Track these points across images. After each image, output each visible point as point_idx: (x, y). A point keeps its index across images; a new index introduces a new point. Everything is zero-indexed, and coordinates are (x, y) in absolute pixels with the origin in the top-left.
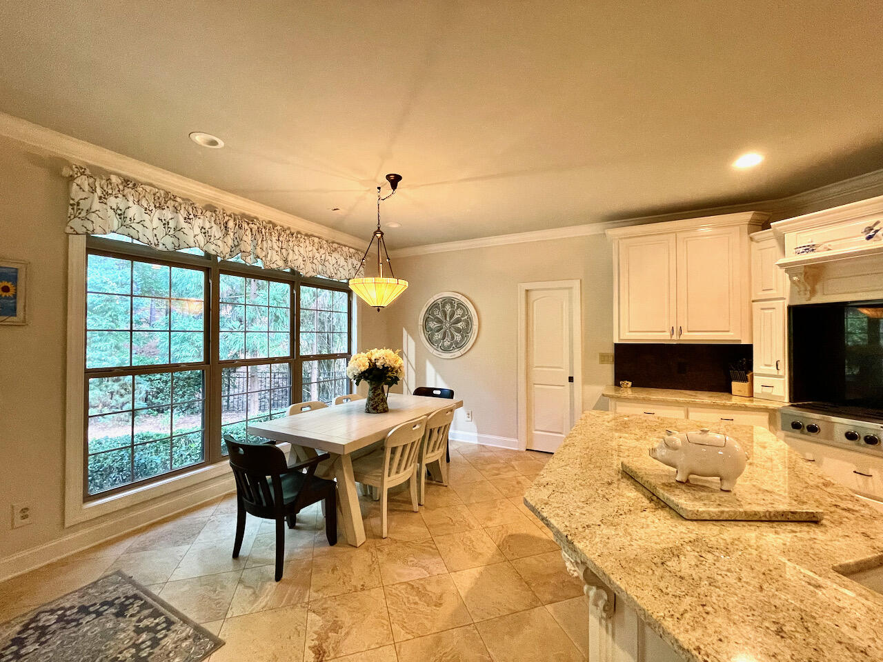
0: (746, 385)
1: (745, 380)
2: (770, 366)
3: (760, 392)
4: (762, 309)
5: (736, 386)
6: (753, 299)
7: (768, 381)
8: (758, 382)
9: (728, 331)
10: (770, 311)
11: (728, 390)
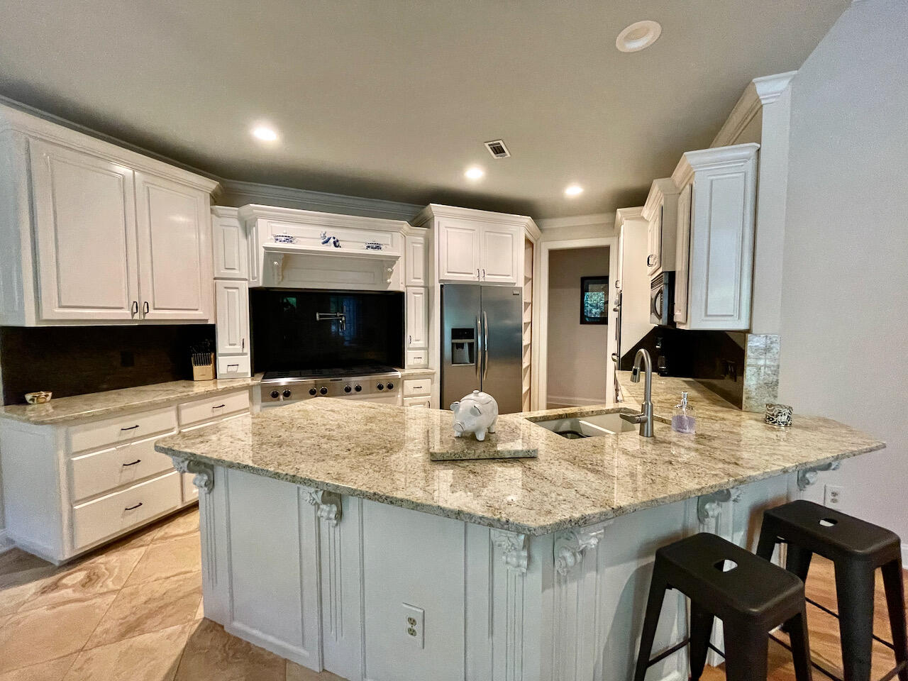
0: (211, 367)
1: (207, 362)
2: (235, 345)
3: (226, 373)
4: (225, 288)
5: (198, 370)
6: (216, 276)
7: (234, 360)
8: (222, 363)
9: (197, 310)
10: (234, 290)
11: (189, 376)
